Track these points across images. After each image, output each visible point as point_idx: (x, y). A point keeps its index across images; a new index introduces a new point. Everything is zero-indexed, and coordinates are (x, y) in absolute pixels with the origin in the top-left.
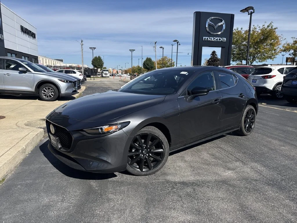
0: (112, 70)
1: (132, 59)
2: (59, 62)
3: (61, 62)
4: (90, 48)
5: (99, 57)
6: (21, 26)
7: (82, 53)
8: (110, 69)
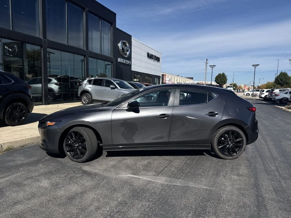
0: (243, 86)
1: (255, 74)
2: (189, 79)
3: (192, 80)
4: (210, 66)
5: (223, 74)
6: (148, 53)
7: (206, 71)
8: (242, 85)
